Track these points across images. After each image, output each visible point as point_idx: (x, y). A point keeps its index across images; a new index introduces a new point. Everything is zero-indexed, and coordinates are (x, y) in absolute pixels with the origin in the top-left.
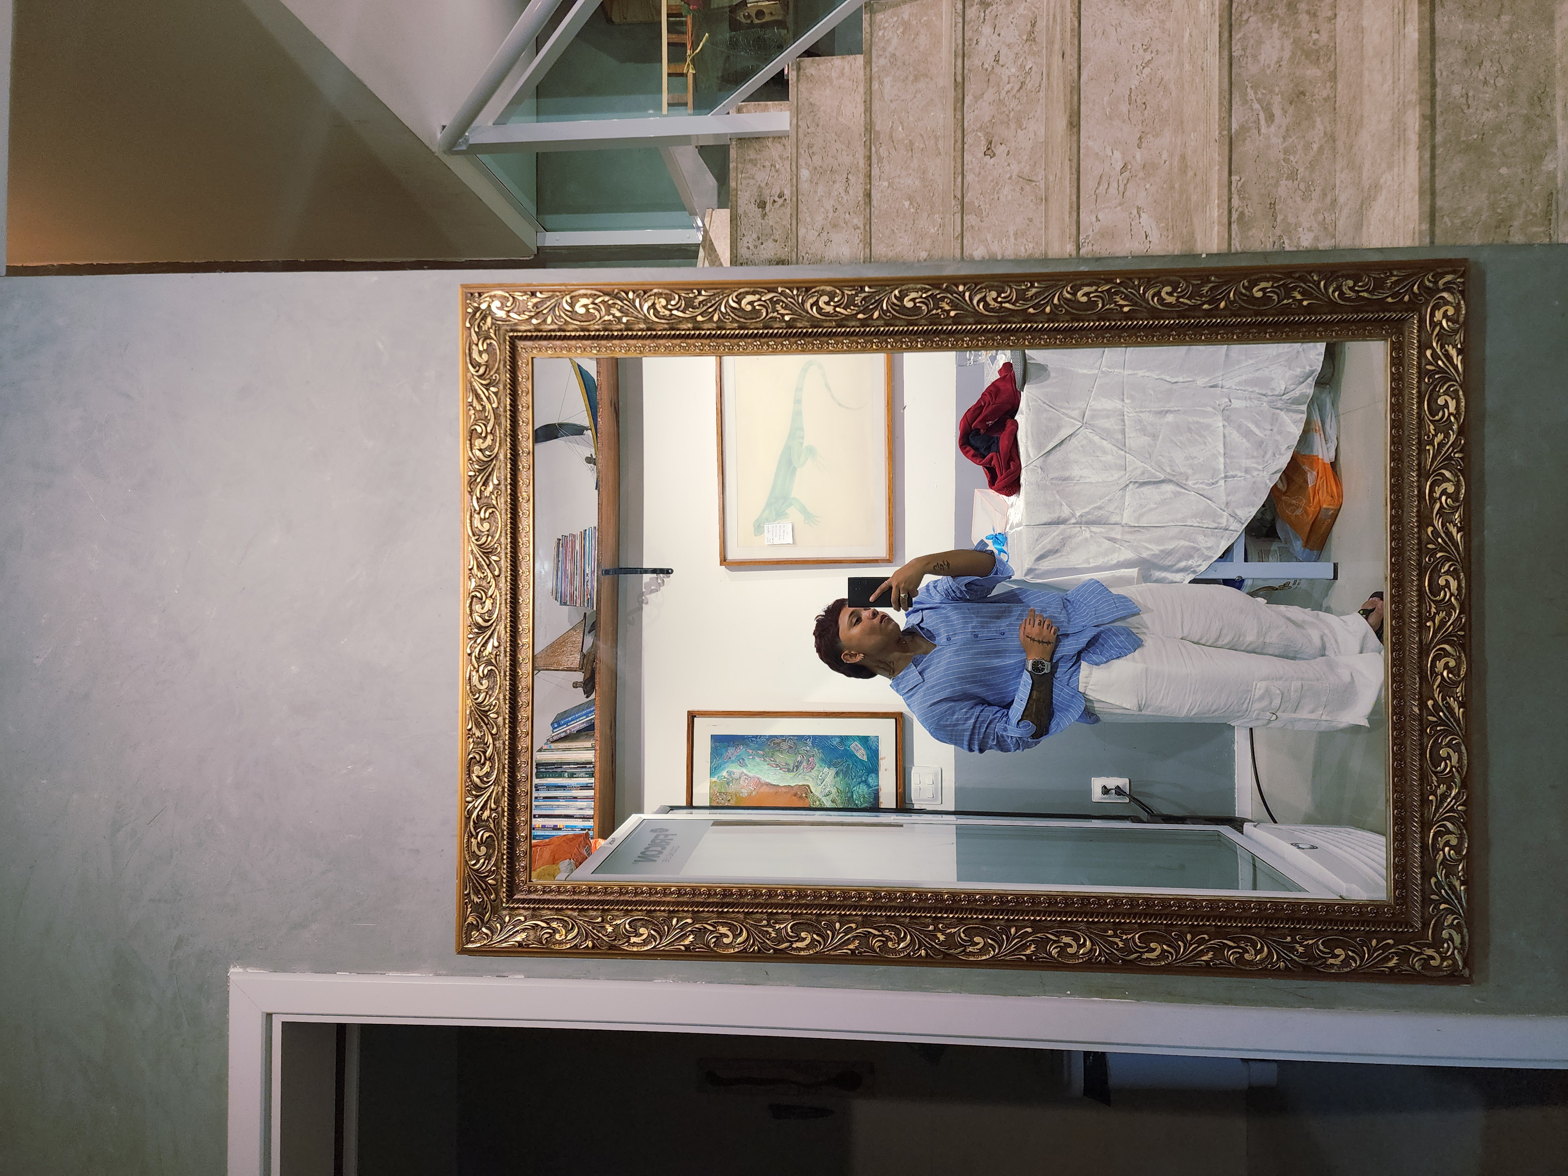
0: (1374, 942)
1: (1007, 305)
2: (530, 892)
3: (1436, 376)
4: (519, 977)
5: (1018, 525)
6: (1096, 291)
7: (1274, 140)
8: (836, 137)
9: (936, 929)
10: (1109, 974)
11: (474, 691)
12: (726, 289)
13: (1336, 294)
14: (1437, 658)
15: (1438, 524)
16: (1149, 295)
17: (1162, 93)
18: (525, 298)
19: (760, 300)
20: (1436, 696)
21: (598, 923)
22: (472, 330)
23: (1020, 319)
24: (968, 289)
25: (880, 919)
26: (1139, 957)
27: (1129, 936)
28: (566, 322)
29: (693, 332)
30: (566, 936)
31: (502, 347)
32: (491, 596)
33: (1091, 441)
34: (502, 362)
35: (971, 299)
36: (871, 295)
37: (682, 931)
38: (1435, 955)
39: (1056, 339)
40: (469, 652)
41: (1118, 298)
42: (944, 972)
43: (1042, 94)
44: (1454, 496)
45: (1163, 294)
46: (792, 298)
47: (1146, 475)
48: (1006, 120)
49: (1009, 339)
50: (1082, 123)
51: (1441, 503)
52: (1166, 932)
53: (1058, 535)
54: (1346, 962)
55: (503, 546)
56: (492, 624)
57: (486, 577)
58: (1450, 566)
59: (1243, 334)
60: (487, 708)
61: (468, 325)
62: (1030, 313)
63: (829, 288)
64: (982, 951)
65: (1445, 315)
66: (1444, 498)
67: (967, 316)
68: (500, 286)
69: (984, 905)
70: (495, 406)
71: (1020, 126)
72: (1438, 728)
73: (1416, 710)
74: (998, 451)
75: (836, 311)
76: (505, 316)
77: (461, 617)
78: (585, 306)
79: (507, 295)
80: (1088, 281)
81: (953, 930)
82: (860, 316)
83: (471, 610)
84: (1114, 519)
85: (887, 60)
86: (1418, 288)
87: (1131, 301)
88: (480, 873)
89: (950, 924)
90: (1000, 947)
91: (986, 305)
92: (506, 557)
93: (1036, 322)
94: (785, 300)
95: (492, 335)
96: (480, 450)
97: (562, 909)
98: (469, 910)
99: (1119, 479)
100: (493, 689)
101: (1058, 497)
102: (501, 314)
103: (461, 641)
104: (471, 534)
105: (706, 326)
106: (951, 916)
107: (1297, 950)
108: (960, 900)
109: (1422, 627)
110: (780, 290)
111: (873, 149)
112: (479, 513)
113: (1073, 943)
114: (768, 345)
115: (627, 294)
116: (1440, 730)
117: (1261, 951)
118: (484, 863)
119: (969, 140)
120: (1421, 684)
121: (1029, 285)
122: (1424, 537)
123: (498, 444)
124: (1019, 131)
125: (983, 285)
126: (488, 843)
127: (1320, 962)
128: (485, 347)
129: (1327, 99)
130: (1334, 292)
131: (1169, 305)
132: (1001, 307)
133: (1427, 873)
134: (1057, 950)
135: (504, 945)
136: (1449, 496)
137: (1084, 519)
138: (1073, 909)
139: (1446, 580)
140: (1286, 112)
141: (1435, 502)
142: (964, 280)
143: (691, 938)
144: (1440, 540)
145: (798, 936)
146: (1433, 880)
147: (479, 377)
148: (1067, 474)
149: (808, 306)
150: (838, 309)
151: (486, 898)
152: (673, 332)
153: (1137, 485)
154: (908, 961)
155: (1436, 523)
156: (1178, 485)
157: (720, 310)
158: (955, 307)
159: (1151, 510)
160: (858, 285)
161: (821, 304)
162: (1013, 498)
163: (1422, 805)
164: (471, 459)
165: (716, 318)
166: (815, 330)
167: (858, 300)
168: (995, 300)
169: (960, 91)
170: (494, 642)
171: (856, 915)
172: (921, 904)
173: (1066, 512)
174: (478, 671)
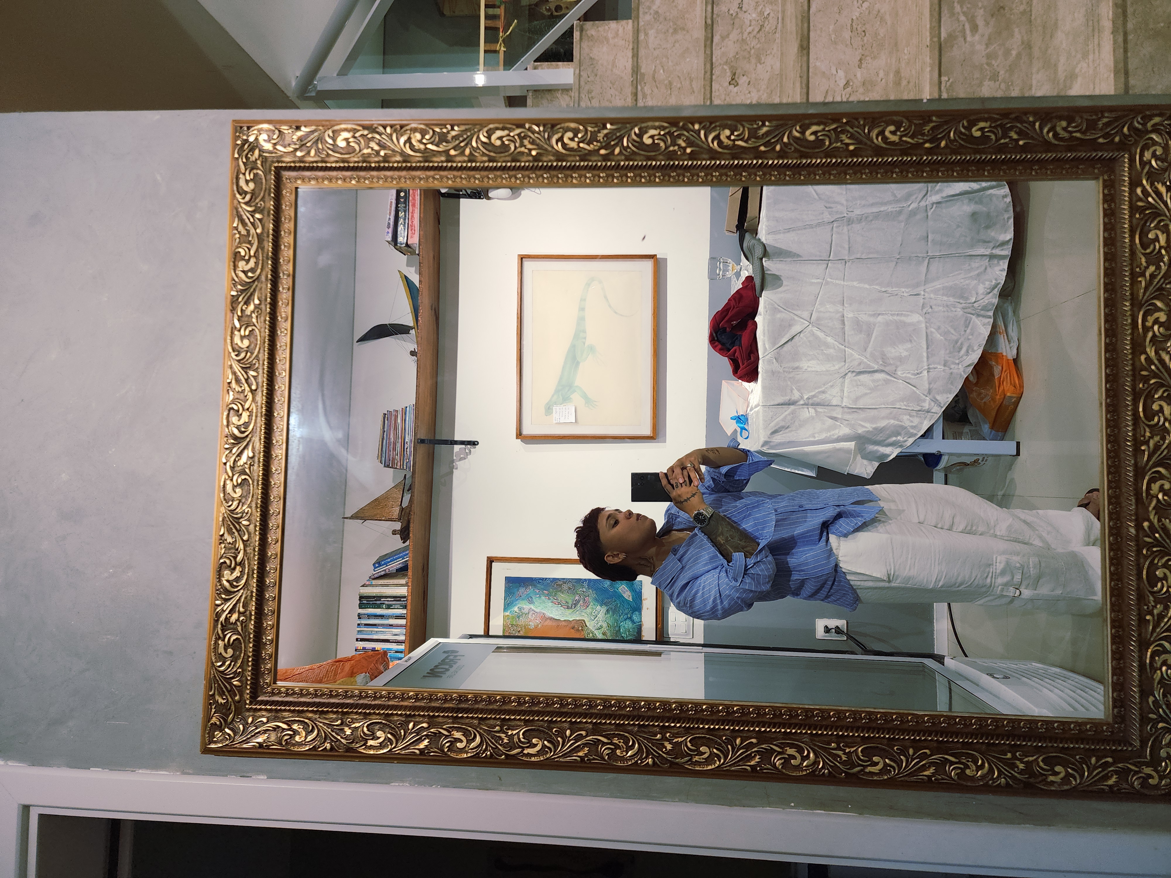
0: (1093, 760)
1: (740, 143)
2: (273, 694)
3: (1147, 212)
4: (262, 777)
5: (756, 406)
6: (824, 130)
7: (978, 47)
8: (611, 85)
9: (664, 738)
10: (832, 787)
11: (227, 498)
12: (476, 124)
13: (1051, 134)
14: (1152, 480)
15: (1151, 352)
16: (874, 134)
17: (879, 23)
18: (290, 131)
19: (509, 135)
20: (1152, 517)
21: (337, 725)
22: (240, 160)
23: (752, 156)
24: (703, 128)
25: (609, 726)
26: (862, 770)
27: (853, 750)
28: (328, 155)
29: (445, 164)
30: (306, 738)
31: (268, 177)
32: (248, 409)
33: (817, 338)
34: (267, 191)
35: (706, 137)
36: (612, 131)
37: (417, 735)
38: (1154, 774)
39: (785, 175)
40: (224, 461)
41: (843, 137)
42: (671, 781)
43: (777, 35)
44: (1166, 324)
45: (887, 133)
46: (538, 133)
47: (862, 366)
48: (747, 56)
49: (741, 175)
50: (811, 47)
51: (1154, 332)
52: (888, 745)
53: (789, 414)
54: (1066, 779)
55: (261, 362)
56: (247, 436)
57: (243, 391)
58: (1164, 392)
59: (962, 171)
60: (239, 515)
61: (236, 156)
62: (761, 151)
63: (573, 125)
64: (709, 760)
65: (1154, 155)
66: (1156, 328)
67: (702, 153)
68: (269, 122)
69: (711, 715)
70: (259, 231)
71: (759, 61)
72: (1155, 549)
73: (1133, 531)
74: (740, 345)
75: (579, 147)
76: (271, 149)
77: (220, 429)
78: (346, 140)
79: (274, 129)
80: (816, 121)
81: (680, 740)
82: (603, 152)
83: (228, 422)
84: (834, 402)
85: (652, 16)
86: (1128, 128)
87: (856, 140)
88: (226, 674)
89: (677, 733)
90: (726, 758)
91: (720, 144)
92: (264, 373)
93: (766, 159)
94: (532, 135)
95: (259, 166)
96: (243, 272)
97: (303, 711)
98: (213, 710)
99: (840, 368)
100: (246, 497)
101: (789, 383)
102: (268, 146)
103: (219, 452)
104: (231, 350)
105: (458, 159)
106: (678, 725)
107: (1018, 767)
108: (688, 710)
109: (1137, 451)
110: (527, 126)
111: (639, 87)
112: (239, 331)
113: (797, 755)
114: (516, 178)
115: (385, 128)
116: (1157, 551)
117: (982, 766)
118: (230, 665)
119: (717, 72)
120: (1137, 505)
121: (760, 123)
122: (1137, 364)
123: (260, 267)
124: (758, 64)
125: (717, 124)
126: (235, 645)
127: (1040, 779)
128: (252, 176)
129: (1024, 13)
130: (1048, 132)
131: (893, 143)
132: (734, 145)
133: (1145, 692)
134: (781, 762)
135: (245, 746)
136: (1161, 325)
137: (811, 401)
138: (796, 721)
139: (1160, 405)
140: (988, 24)
141: (1148, 331)
142: (700, 120)
143: (426, 742)
144: (1153, 367)
145: (530, 742)
146: (1151, 699)
147: (246, 203)
148: (796, 364)
149: (554, 141)
150: (581, 145)
151: (230, 699)
152: (426, 164)
153: (854, 374)
154: (635, 769)
155: (1148, 350)
156: (889, 374)
157: (471, 144)
158: (690, 144)
159: (866, 394)
160: (601, 123)
161: (566, 140)
162: (752, 384)
163: (1139, 625)
164: (234, 280)
165: (467, 152)
166: (560, 164)
167: (600, 136)
168: (728, 138)
169: (709, 31)
170: (248, 453)
171: (586, 723)
172: (650, 713)
173: (796, 395)
174: (232, 480)
